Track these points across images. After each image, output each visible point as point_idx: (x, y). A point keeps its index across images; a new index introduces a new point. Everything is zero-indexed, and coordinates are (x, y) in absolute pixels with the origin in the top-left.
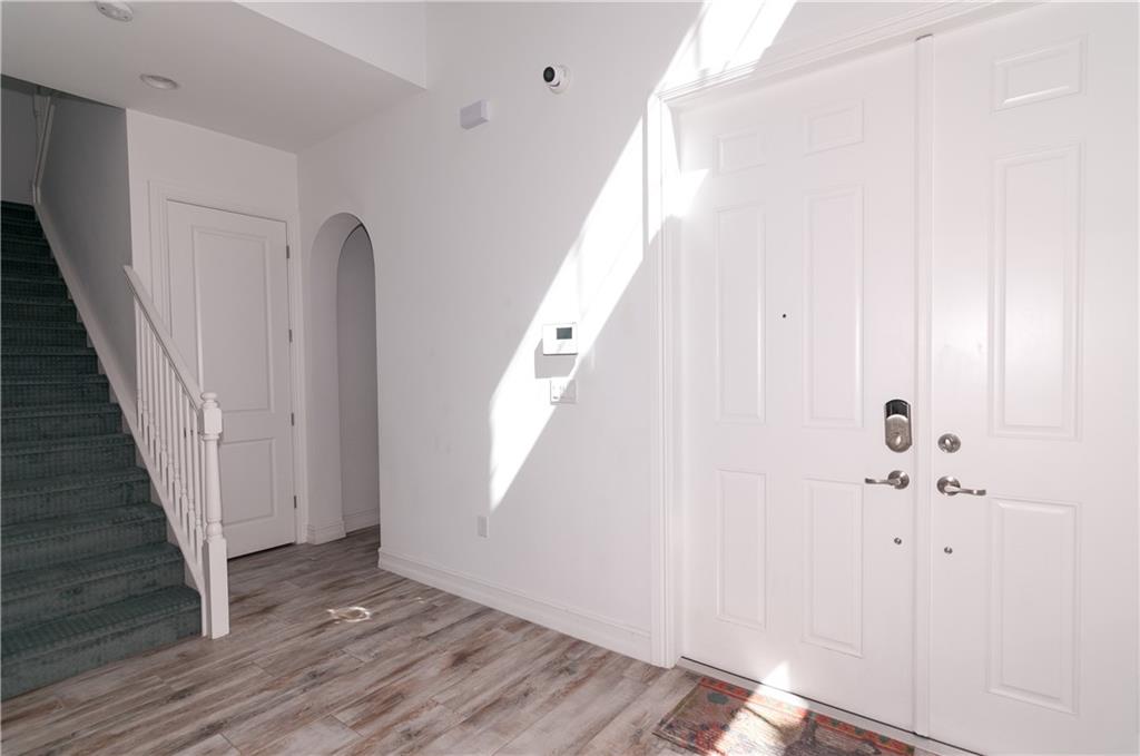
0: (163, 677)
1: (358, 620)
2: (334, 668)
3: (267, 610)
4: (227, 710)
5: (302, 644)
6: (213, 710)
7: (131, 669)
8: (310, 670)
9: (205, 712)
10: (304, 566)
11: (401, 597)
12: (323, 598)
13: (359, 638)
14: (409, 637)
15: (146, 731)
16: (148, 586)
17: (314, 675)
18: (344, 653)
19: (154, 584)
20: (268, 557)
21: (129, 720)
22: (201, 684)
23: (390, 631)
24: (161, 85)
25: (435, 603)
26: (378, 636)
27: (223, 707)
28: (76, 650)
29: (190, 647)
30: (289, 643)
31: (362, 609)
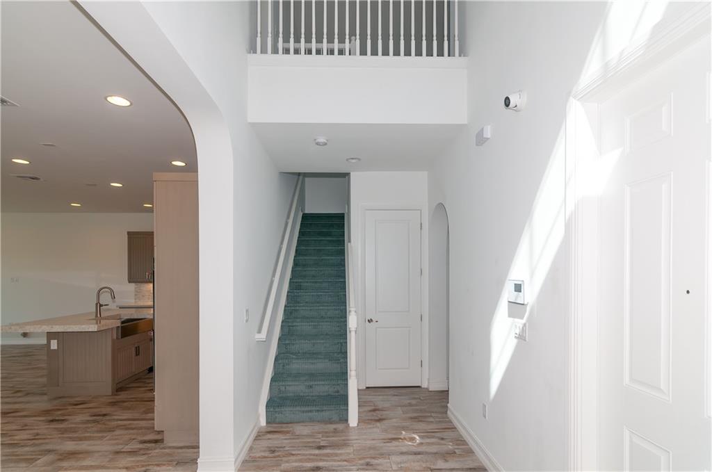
0: (323, 436)
1: (410, 443)
2: (378, 465)
3: (380, 420)
4: (328, 463)
5: (378, 445)
6: (324, 460)
7: (318, 427)
8: (368, 460)
9: (321, 459)
10: (414, 402)
11: (442, 439)
12: (407, 424)
13: (402, 453)
14: (424, 465)
15: (300, 457)
16: (336, 392)
17: (368, 464)
18: (389, 459)
19: (338, 392)
20: (403, 391)
21: (300, 450)
22: (330, 446)
23: (419, 457)
24: (354, 161)
25: (456, 451)
26: (410, 457)
27: (327, 461)
28: (303, 412)
29: (340, 426)
30: (373, 442)
31: (417, 438)
